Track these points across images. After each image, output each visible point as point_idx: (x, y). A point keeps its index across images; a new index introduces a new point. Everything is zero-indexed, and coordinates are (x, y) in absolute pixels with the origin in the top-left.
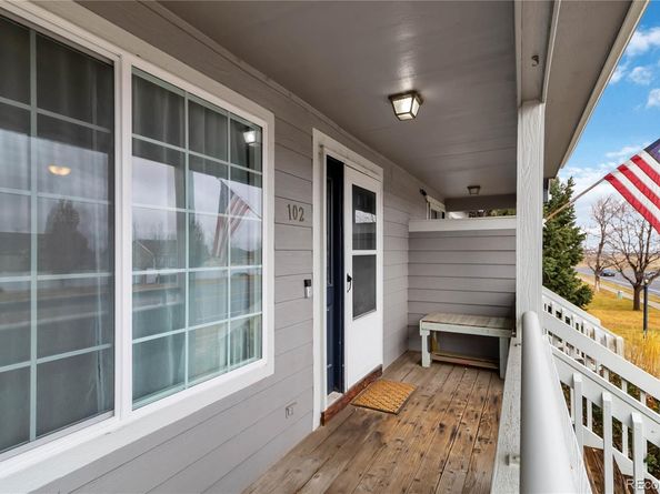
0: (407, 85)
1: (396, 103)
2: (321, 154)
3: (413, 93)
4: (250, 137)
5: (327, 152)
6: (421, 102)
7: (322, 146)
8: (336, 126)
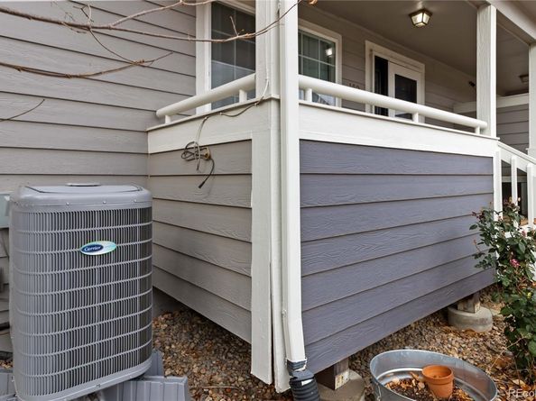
0: (420, 6)
1: (413, 18)
2: (371, 55)
3: (423, 11)
4: (329, 52)
5: (375, 53)
6: (430, 14)
7: (371, 50)
8: (382, 38)
